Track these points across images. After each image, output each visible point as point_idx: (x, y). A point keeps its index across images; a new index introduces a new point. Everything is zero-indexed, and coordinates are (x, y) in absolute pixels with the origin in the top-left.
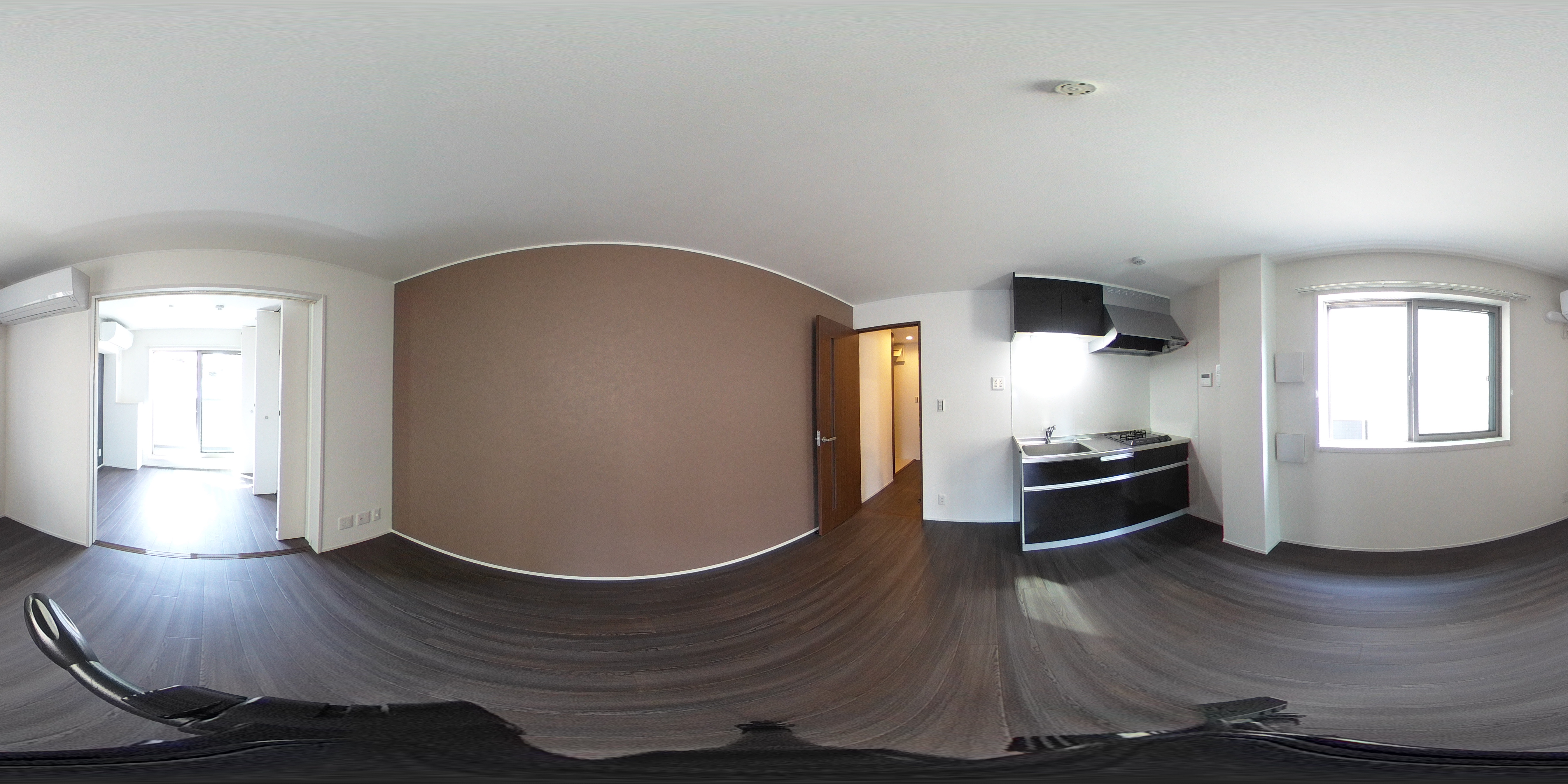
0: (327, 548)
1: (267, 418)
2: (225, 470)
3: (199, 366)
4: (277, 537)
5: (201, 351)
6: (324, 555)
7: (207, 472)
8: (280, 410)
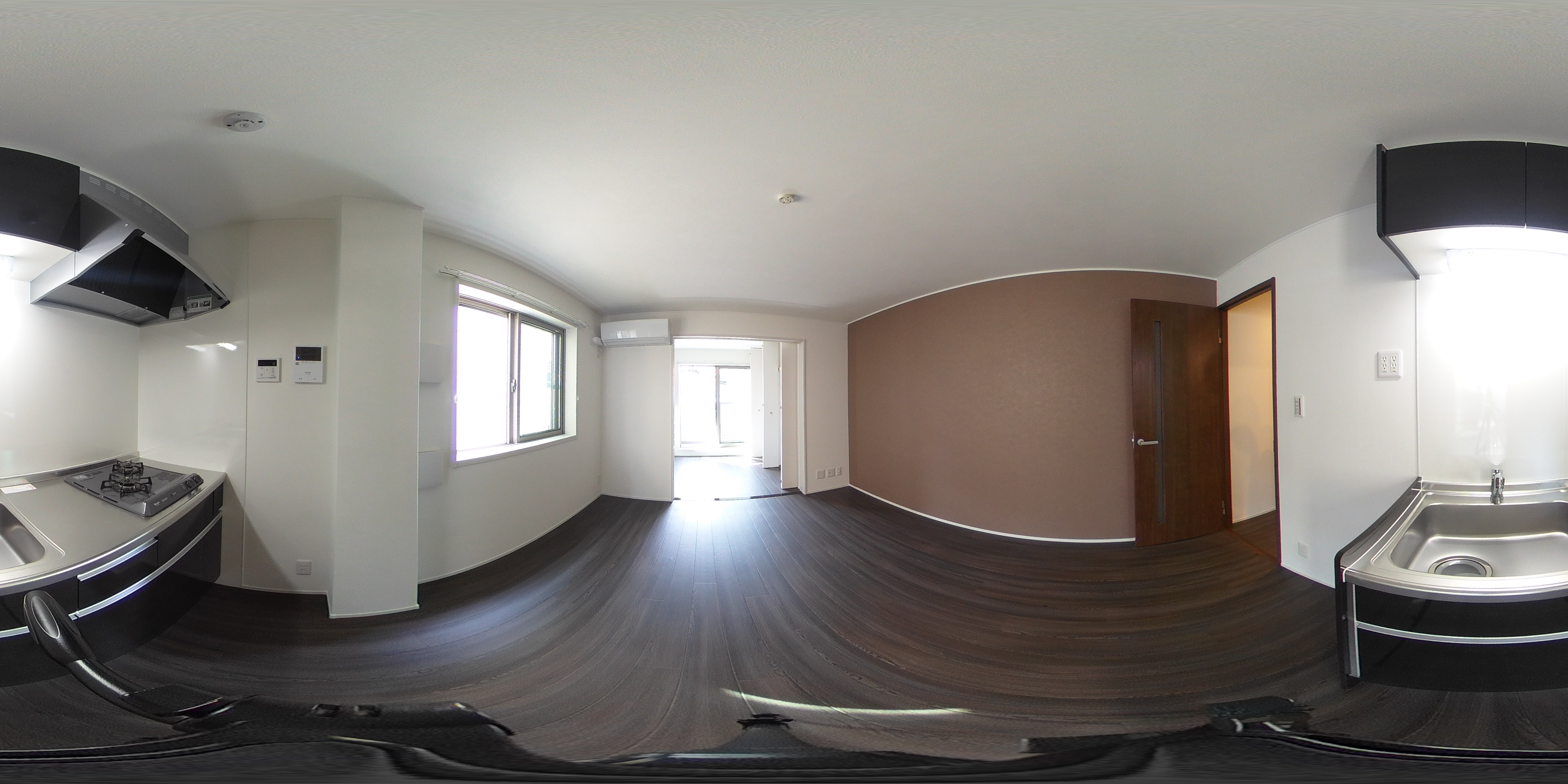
0: (810, 492)
1: (771, 413)
2: (739, 456)
3: (718, 377)
4: (782, 488)
5: (718, 366)
6: (808, 495)
7: (726, 457)
8: (781, 405)
